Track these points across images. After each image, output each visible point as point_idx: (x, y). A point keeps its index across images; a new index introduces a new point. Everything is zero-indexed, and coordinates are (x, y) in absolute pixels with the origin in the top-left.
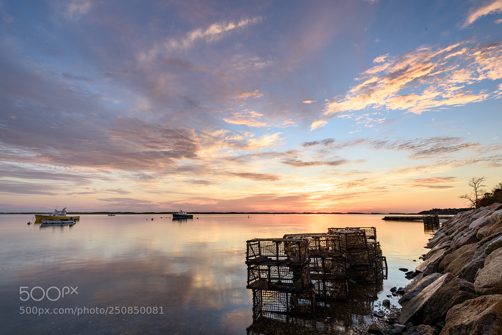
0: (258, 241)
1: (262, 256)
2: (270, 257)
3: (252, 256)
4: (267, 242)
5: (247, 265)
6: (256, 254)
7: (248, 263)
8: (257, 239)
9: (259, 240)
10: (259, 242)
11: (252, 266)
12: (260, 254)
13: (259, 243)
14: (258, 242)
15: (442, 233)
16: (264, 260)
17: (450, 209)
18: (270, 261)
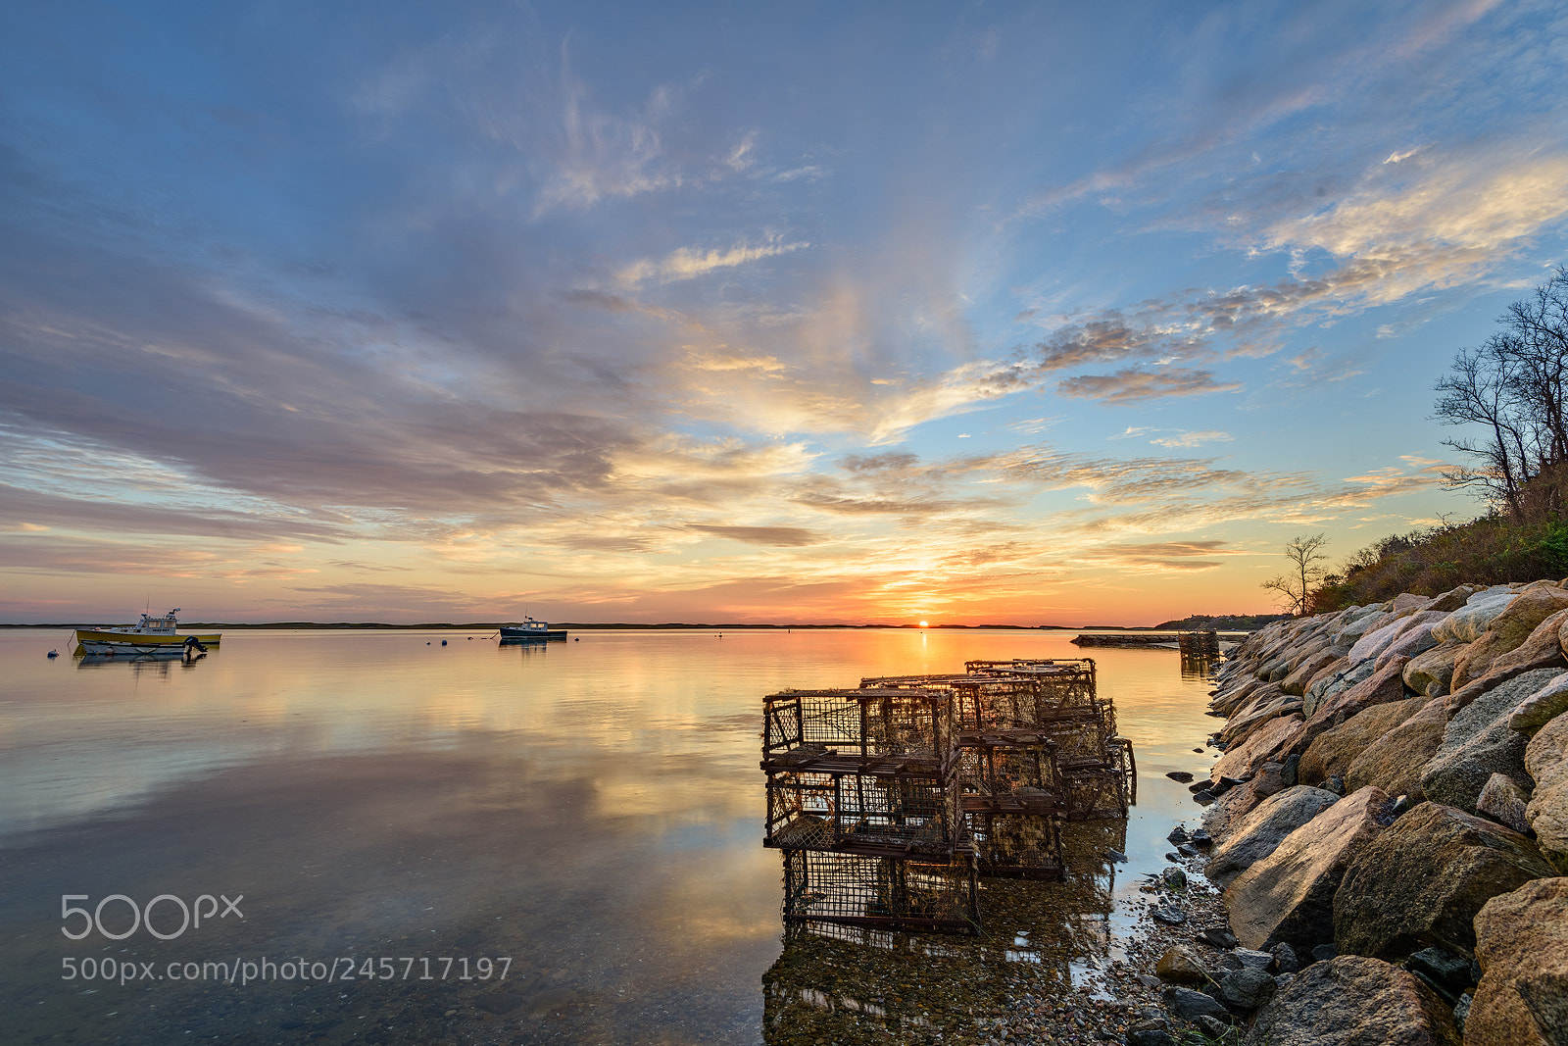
0: (795, 698)
1: (808, 742)
2: (835, 748)
3: (779, 745)
4: (822, 699)
5: (766, 773)
6: (789, 739)
7: (768, 766)
8: (795, 691)
9: (797, 695)
10: (799, 701)
11: (778, 776)
12: (800, 738)
13: (798, 705)
14: (794, 701)
15: (1246, 676)
16: (818, 757)
17: (1233, 617)
18: (833, 759)
